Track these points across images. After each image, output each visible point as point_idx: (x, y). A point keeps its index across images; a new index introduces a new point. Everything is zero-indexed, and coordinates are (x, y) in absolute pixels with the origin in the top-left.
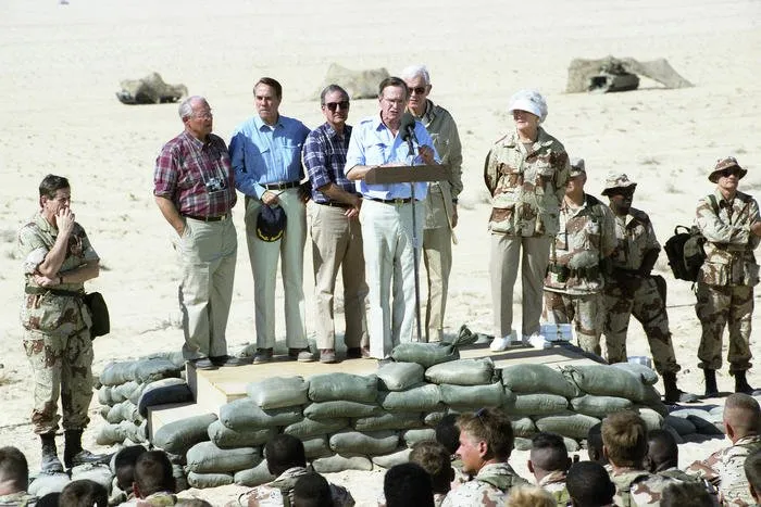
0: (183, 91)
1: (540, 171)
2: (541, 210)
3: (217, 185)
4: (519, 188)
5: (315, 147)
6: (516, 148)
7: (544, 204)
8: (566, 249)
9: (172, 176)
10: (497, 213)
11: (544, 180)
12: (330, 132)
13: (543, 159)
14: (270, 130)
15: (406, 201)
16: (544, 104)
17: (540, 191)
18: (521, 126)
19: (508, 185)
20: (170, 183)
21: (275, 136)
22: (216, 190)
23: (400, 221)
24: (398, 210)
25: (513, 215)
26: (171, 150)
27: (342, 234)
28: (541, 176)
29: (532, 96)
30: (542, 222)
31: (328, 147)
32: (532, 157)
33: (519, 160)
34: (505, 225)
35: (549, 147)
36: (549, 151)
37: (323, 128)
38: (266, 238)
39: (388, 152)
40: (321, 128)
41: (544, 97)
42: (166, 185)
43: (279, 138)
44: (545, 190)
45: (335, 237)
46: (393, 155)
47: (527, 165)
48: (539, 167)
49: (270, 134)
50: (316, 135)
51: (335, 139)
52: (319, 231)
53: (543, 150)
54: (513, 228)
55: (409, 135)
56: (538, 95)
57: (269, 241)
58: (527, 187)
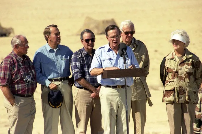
0: (11, 31)
1: (186, 70)
2: (188, 90)
3: (29, 79)
4: (176, 79)
5: (76, 60)
6: (174, 59)
7: (189, 86)
8: (200, 111)
9: (9, 76)
10: (167, 93)
11: (189, 74)
12: (85, 52)
13: (188, 64)
14: (54, 51)
15: (123, 87)
16: (188, 37)
17: (187, 80)
18: (176, 48)
19: (171, 78)
20: (8, 79)
21: (57, 55)
22: (29, 82)
23: (120, 97)
24: (118, 91)
25: (175, 93)
26: (8, 62)
27: (89, 103)
28: (187, 73)
29: (182, 33)
30: (189, 96)
31: (83, 60)
32: (182, 63)
33: (176, 65)
34: (171, 98)
35: (190, 58)
36: (191, 60)
37: (81, 50)
38: (54, 107)
39: (113, 62)
40: (80, 50)
41: (188, 34)
42: (6, 80)
43: (59, 56)
44: (189, 80)
45: (86, 105)
46: (116, 64)
47: (180, 67)
48: (186, 68)
49: (54, 54)
50: (77, 53)
51: (87, 56)
52: (78, 102)
53: (188, 59)
54: (175, 99)
55: (123, 54)
56: (185, 33)
57: (55, 108)
58: (181, 78)
